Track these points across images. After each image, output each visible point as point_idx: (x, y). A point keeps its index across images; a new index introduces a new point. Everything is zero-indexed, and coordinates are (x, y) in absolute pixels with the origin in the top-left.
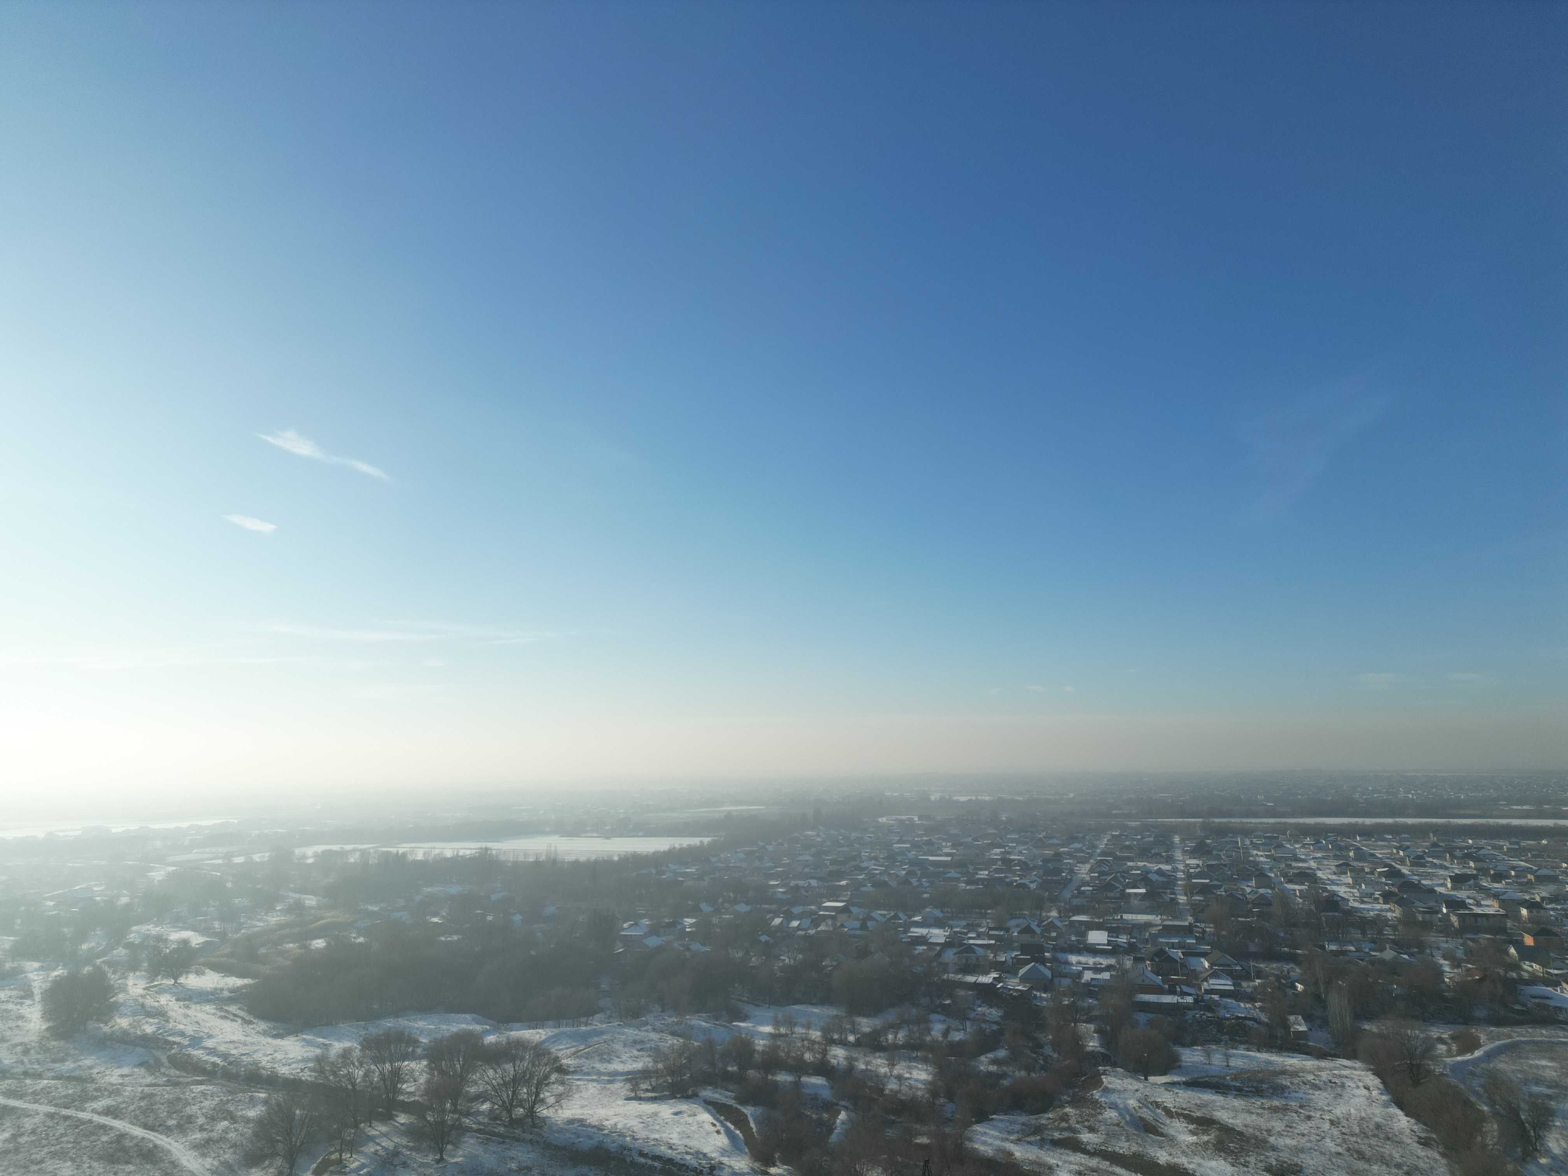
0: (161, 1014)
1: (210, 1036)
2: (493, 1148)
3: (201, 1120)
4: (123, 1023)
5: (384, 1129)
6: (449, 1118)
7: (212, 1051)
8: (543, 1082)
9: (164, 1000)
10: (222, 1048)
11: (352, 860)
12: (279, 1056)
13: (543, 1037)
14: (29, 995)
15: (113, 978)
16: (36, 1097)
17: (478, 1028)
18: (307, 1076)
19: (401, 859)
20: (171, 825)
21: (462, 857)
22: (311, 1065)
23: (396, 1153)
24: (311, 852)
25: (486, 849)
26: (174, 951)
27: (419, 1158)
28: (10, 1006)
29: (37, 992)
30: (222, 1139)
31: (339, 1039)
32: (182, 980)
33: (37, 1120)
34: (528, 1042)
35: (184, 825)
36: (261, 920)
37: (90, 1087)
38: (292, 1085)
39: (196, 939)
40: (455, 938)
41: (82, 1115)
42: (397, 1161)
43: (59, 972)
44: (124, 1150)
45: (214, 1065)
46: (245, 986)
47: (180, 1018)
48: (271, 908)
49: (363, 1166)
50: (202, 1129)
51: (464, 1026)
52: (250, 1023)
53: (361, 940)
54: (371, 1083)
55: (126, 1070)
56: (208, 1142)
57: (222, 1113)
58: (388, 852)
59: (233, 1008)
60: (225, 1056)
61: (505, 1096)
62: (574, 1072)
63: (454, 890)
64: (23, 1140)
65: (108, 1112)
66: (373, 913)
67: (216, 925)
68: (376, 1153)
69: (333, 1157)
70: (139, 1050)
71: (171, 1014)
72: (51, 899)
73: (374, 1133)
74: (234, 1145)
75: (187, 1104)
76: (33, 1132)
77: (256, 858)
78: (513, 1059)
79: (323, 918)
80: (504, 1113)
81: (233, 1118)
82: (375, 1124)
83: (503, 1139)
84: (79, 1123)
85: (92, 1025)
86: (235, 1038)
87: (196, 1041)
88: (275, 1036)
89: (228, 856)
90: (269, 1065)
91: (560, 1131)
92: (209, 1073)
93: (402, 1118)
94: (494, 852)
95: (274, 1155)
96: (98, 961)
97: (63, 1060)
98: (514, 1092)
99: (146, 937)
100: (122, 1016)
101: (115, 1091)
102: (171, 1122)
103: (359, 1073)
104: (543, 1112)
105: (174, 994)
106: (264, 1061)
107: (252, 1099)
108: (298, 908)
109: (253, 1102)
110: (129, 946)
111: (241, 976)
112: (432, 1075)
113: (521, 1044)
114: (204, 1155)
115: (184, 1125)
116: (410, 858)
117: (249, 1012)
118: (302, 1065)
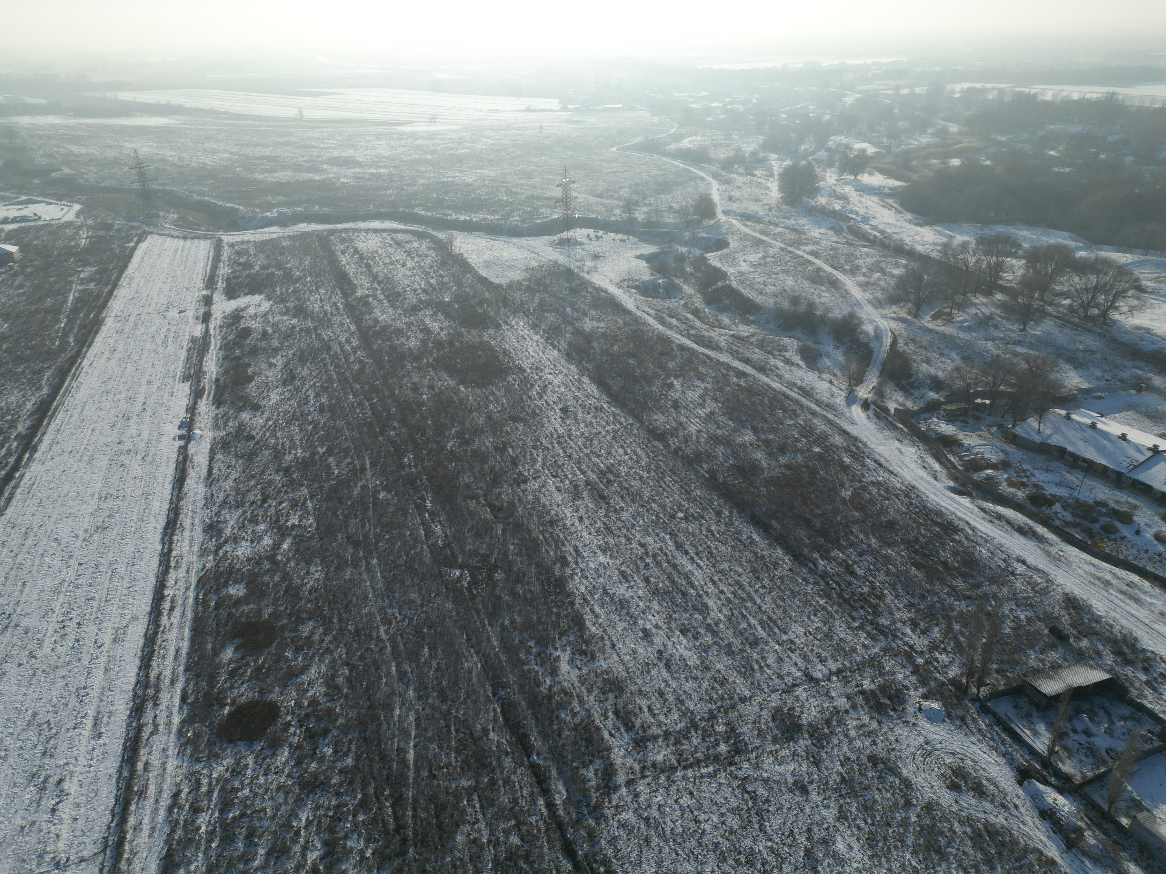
0: (844, 198)
1: (874, 218)
2: (1067, 331)
3: (864, 270)
4: (822, 200)
5: (984, 300)
6: (1036, 304)
7: (875, 228)
8: (1121, 294)
9: (848, 190)
10: (881, 227)
11: (990, 97)
12: (917, 238)
13: (1129, 261)
14: (772, 175)
15: (818, 170)
16: (775, 236)
17: (1073, 244)
18: (935, 255)
19: (1031, 99)
20: (860, 62)
21: (1089, 100)
22: (939, 248)
23: (990, 318)
24: (958, 88)
25: (1113, 94)
26: (856, 156)
27: (1007, 325)
28: (762, 181)
29: (776, 173)
30: (875, 284)
31: (961, 234)
32: (859, 177)
33: (775, 250)
34: (1115, 262)
35: (869, 61)
36: (915, 140)
37: (803, 237)
38: (924, 259)
39: (871, 150)
40: (1067, 170)
41: (798, 252)
42: (990, 323)
43: (788, 163)
44: (820, 277)
45: (875, 236)
46: (900, 187)
47: (856, 203)
48: (924, 131)
49: (965, 321)
50: (864, 275)
51: (1061, 240)
52: (900, 212)
53: (988, 163)
54: (980, 268)
55: (823, 231)
56: (867, 284)
57: (876, 267)
58: (1021, 93)
59: (890, 201)
60: (882, 232)
61: (1085, 298)
62: (1150, 293)
63: (1075, 129)
64: (768, 260)
65: (812, 253)
66: (1001, 143)
67: (885, 140)
68: (976, 314)
69: (946, 310)
70: (830, 219)
71: (851, 199)
72: (785, 112)
73: (977, 301)
74: (883, 289)
75: (857, 258)
76: (774, 256)
77: (918, 90)
78: (1098, 272)
79: (961, 143)
80: (1081, 310)
81: (884, 273)
82: (978, 295)
83: (1076, 327)
84: (797, 257)
85: (805, 199)
86: (890, 221)
87: (865, 219)
88: (917, 225)
89: (897, 88)
90: (910, 243)
91: (1127, 332)
92: (872, 242)
93: (999, 296)
94: (1120, 97)
95: (907, 300)
96: (810, 158)
97: (789, 218)
98: (1093, 297)
99: (839, 145)
100: (822, 196)
101: (816, 243)
102: (847, 267)
103: (972, 260)
104: (1115, 316)
105: (853, 186)
106: (907, 240)
107: (897, 262)
108: (943, 133)
109: (897, 265)
110: (828, 150)
111: (898, 179)
112: (1028, 271)
113: (1108, 263)
114: (864, 291)
115: (854, 271)
116: (1040, 98)
117: (901, 205)
118: (932, 247)
